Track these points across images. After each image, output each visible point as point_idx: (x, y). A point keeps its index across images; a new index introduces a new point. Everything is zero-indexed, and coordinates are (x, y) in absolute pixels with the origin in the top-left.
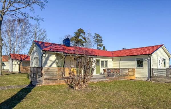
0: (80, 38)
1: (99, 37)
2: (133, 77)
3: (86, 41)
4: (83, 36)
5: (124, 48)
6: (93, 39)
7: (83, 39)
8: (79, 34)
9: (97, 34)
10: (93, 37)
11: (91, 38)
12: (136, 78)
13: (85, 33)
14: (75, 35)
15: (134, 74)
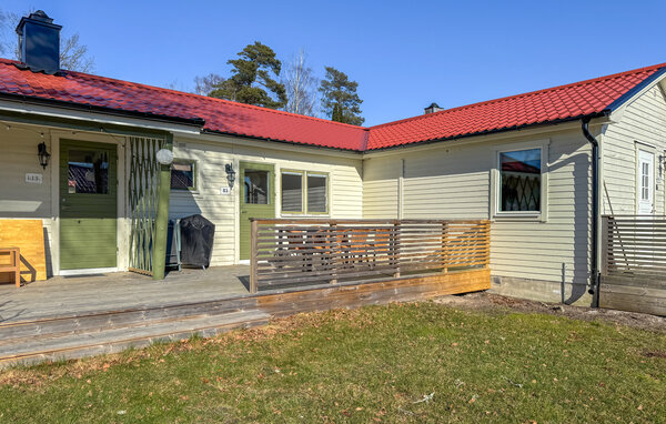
0: (258, 84)
1: (344, 84)
2: (473, 280)
3: (284, 99)
4: (272, 75)
5: (432, 107)
6: (320, 95)
7: (274, 91)
8: (252, 69)
9: (335, 72)
10: (320, 86)
11: (307, 89)
12: (497, 281)
13: (278, 62)
14: (234, 74)
15: (483, 258)
